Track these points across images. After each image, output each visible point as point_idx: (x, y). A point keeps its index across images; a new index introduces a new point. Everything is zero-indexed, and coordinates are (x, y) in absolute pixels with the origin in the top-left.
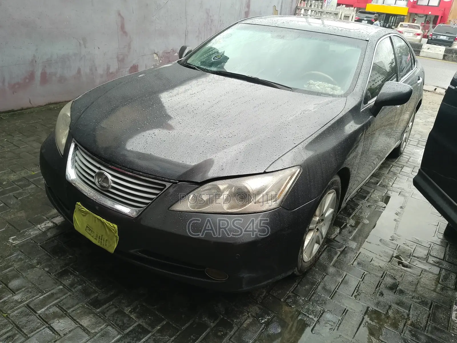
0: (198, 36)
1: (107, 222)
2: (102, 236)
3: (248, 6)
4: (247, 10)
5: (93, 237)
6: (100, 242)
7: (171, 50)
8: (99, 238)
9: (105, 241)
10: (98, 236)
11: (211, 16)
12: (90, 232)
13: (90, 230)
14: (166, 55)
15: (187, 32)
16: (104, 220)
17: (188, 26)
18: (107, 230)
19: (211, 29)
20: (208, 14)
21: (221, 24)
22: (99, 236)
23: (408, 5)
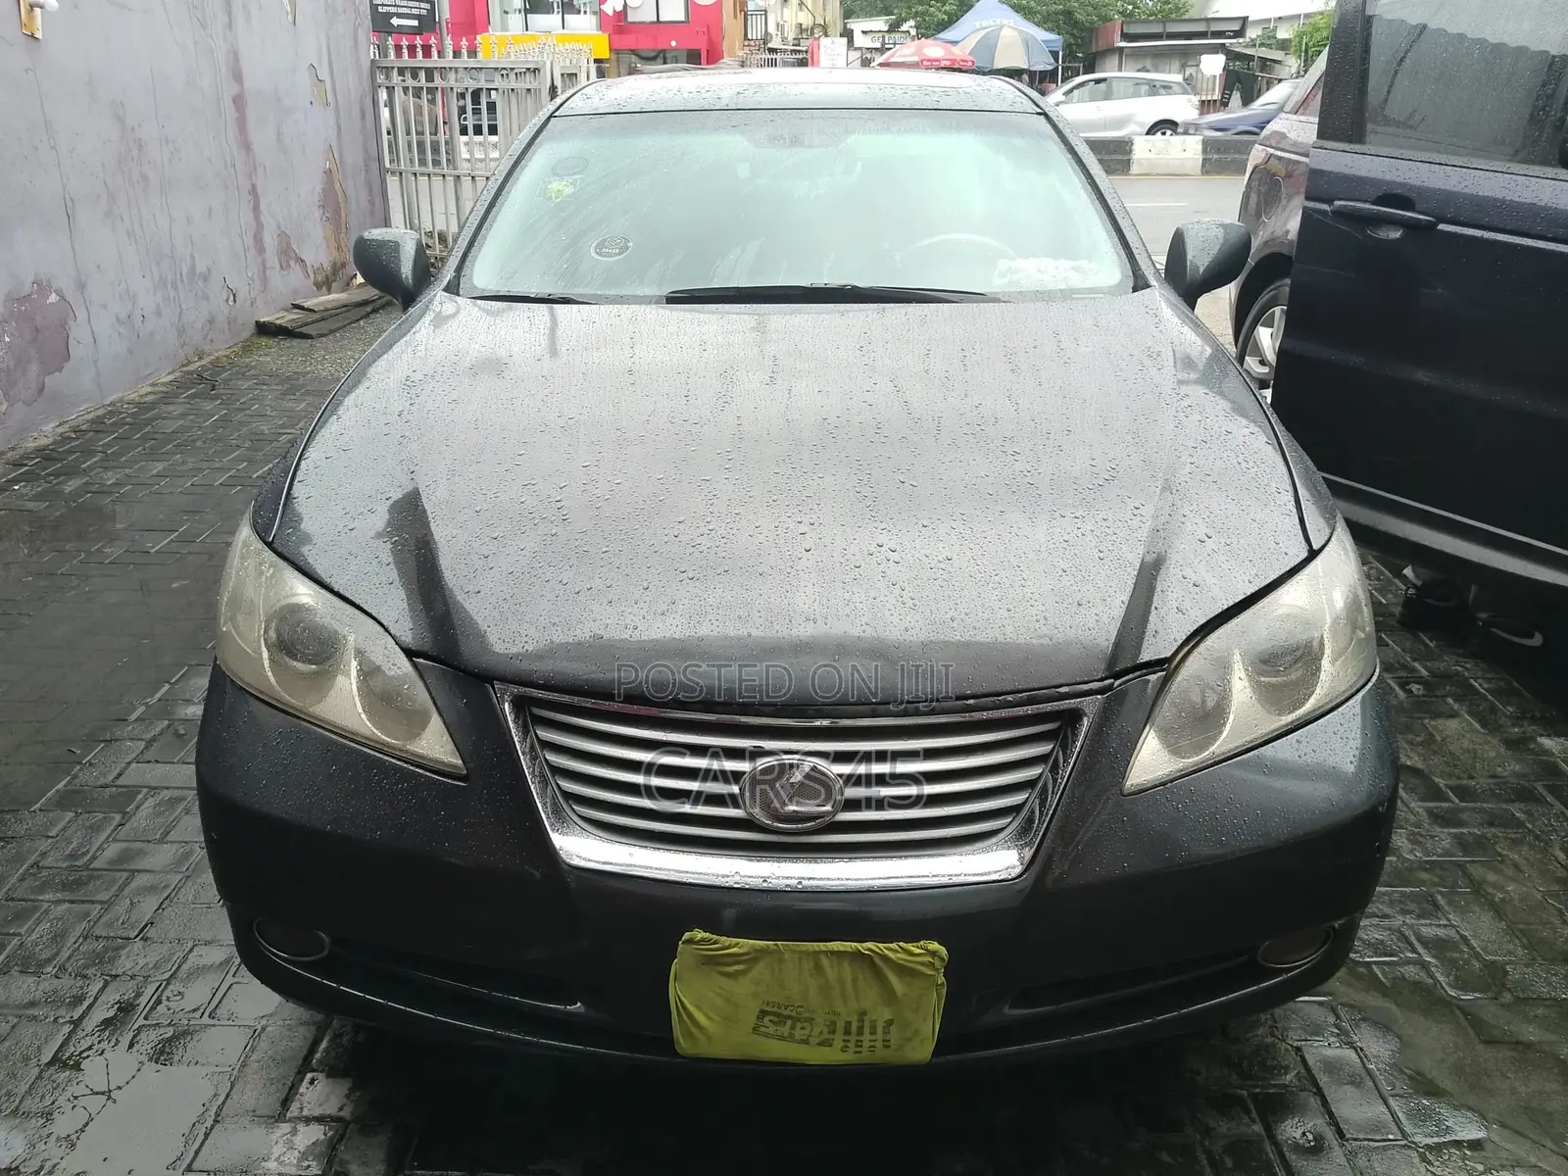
0: (108, 214)
1: (890, 949)
2: (862, 1014)
3: (238, 76)
4: (235, 89)
5: (806, 1042)
6: (851, 1045)
7: (33, 283)
8: (847, 1032)
9: (880, 1030)
10: (840, 1026)
11: (133, 129)
12: (785, 1030)
13: (781, 1019)
14: (20, 310)
15: (69, 204)
16: (869, 945)
17: (68, 179)
18: (894, 980)
19: (144, 177)
20: (120, 120)
21: (172, 153)
22: (848, 1024)
23: (601, 27)
